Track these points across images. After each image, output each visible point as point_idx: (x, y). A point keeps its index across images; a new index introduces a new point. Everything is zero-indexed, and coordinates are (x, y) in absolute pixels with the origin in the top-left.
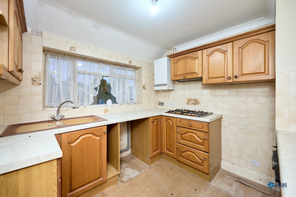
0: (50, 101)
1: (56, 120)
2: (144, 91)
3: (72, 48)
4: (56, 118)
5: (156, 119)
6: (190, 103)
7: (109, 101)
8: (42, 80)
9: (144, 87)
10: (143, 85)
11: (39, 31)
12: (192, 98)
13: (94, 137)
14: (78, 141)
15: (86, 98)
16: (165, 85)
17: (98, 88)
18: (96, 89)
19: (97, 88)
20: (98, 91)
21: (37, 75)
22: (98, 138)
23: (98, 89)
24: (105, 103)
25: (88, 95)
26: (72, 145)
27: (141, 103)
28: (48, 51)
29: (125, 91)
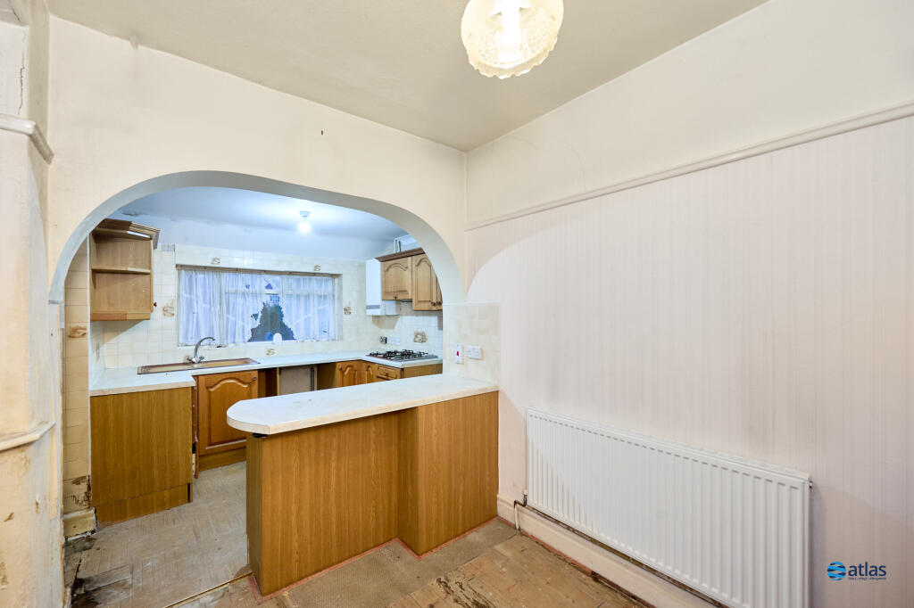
0: (186, 336)
1: (193, 363)
2: (347, 317)
3: (214, 260)
4: (194, 360)
5: (350, 366)
6: (417, 340)
7: (278, 337)
8: (176, 309)
9: (347, 311)
10: (344, 306)
11: (170, 245)
12: (420, 331)
13: (239, 384)
14: (218, 386)
15: (238, 331)
16: (377, 307)
17: (260, 314)
18: (255, 316)
19: (257, 315)
20: (258, 320)
21: (169, 303)
22: (246, 386)
23: (259, 317)
24: (270, 338)
25: (243, 327)
26: (211, 390)
27: (341, 338)
28: (182, 266)
29: (309, 318)
